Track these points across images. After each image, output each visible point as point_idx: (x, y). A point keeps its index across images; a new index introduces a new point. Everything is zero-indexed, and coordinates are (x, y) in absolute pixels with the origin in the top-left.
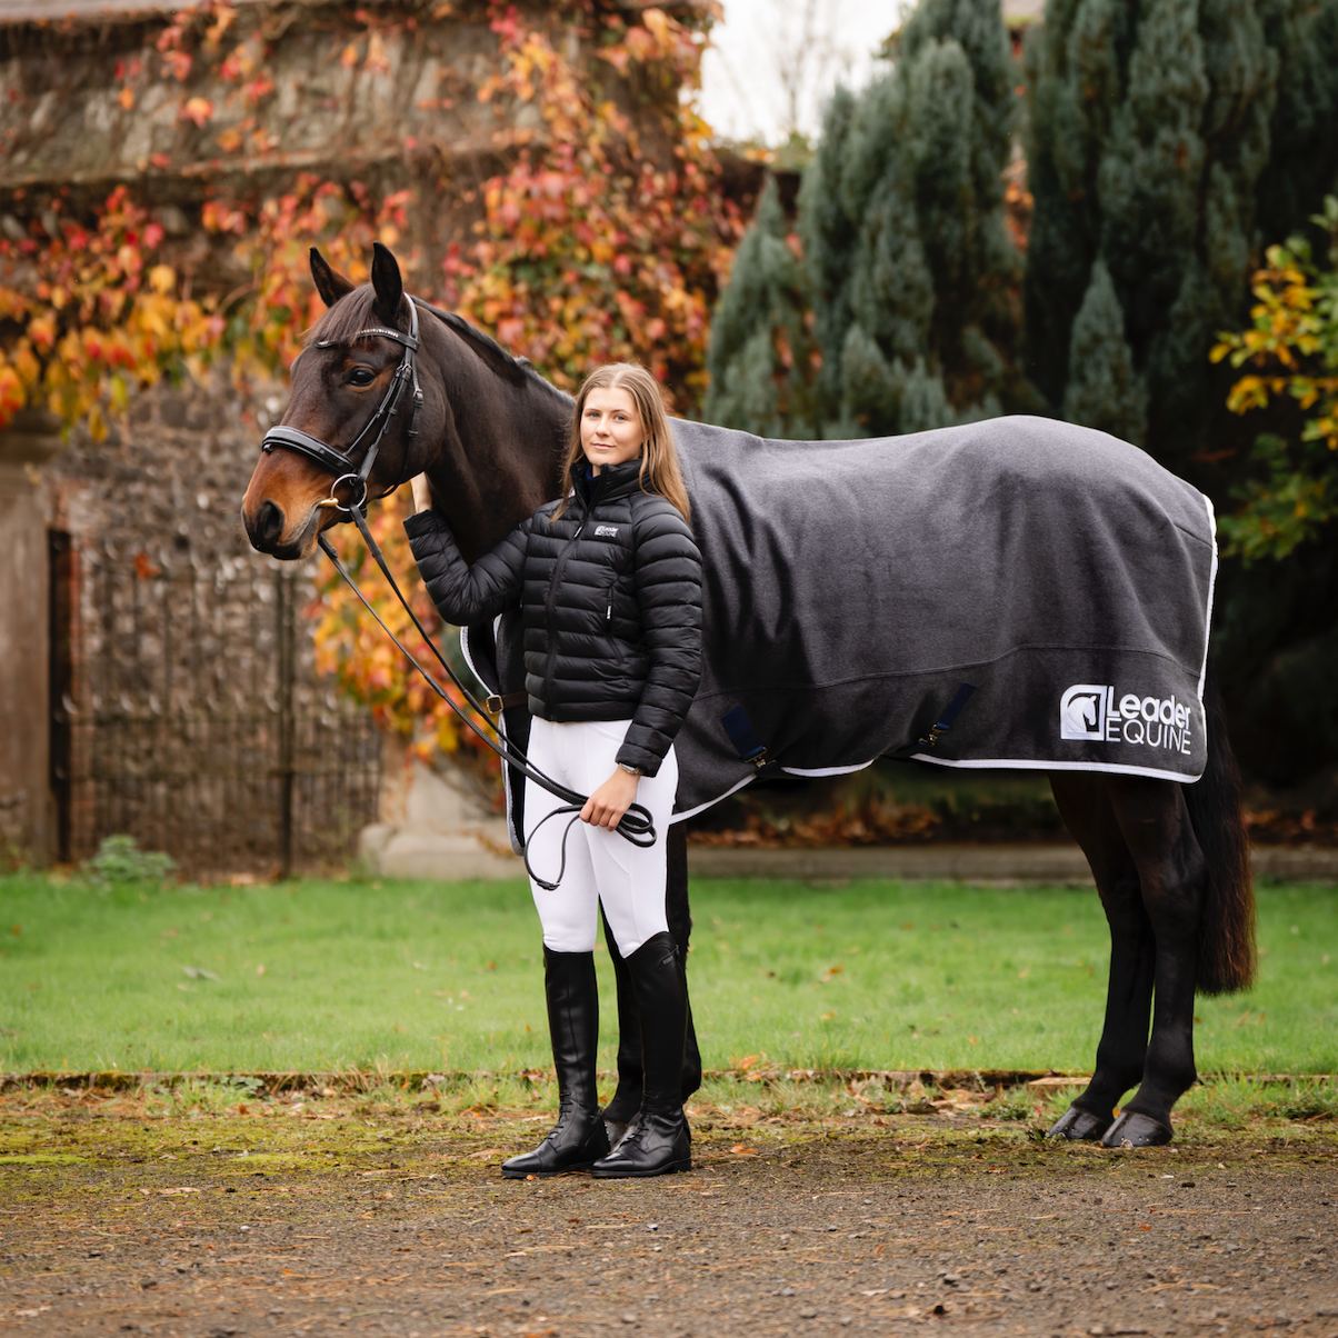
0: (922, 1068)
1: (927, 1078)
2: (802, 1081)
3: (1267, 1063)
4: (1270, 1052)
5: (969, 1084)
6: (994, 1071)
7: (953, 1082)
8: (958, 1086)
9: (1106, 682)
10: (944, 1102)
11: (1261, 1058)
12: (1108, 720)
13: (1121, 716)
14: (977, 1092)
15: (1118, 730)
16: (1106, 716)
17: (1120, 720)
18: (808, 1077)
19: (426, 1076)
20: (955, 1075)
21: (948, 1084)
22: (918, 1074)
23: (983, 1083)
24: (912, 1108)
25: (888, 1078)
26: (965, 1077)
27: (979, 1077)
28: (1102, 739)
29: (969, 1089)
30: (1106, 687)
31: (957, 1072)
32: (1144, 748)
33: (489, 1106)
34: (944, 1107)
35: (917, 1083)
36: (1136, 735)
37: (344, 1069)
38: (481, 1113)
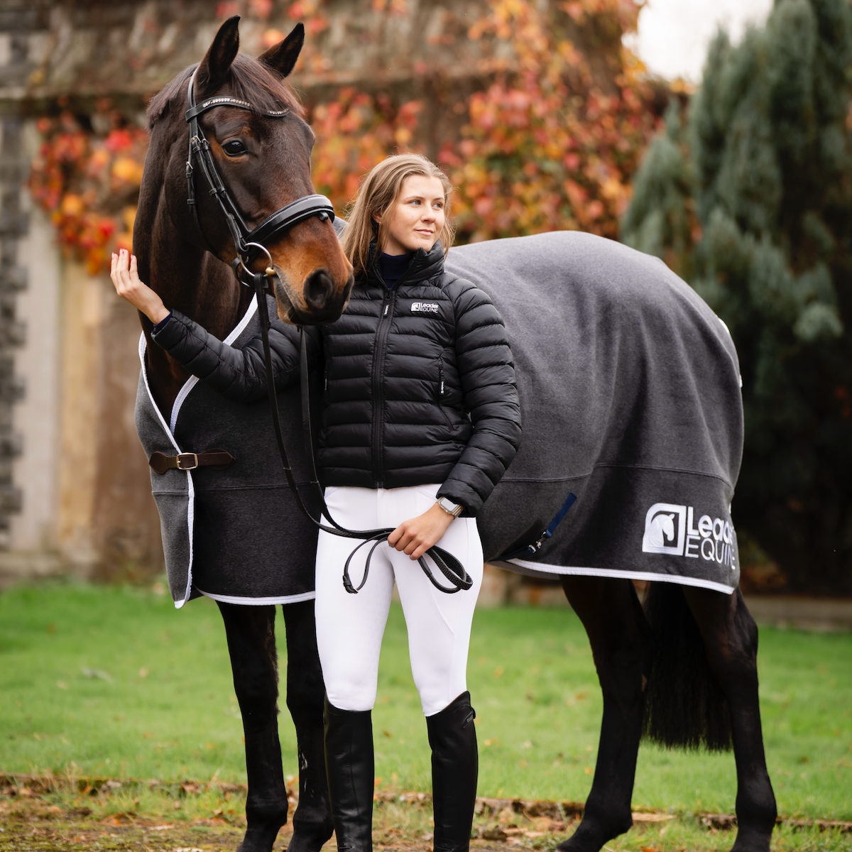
0: (516, 797)
1: (517, 806)
2: (413, 803)
3: (806, 809)
4: (811, 799)
5: (552, 814)
6: (574, 803)
7: (539, 811)
8: (543, 814)
9: (686, 503)
10: (515, 830)
11: (802, 805)
12: (688, 537)
13: (700, 535)
14: (558, 821)
15: (696, 547)
16: (686, 534)
17: (699, 538)
18: (418, 799)
19: (105, 782)
20: (542, 805)
21: (534, 812)
22: (510, 802)
23: (563, 813)
24: (487, 835)
25: (484, 804)
26: (549, 806)
27: (560, 808)
28: (681, 554)
29: (552, 817)
30: (684, 508)
31: (544, 802)
32: (713, 564)
33: (130, 814)
34: (515, 835)
35: (509, 810)
36: (710, 553)
37: (40, 773)
38: (122, 820)
